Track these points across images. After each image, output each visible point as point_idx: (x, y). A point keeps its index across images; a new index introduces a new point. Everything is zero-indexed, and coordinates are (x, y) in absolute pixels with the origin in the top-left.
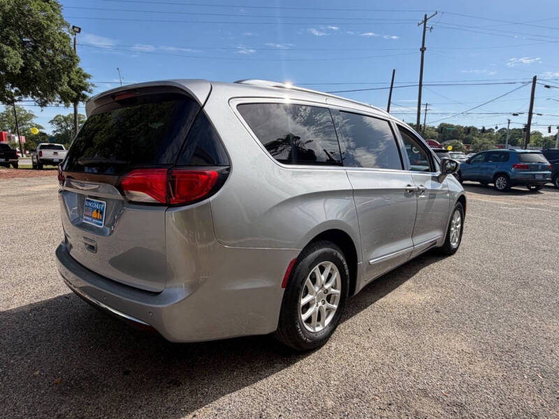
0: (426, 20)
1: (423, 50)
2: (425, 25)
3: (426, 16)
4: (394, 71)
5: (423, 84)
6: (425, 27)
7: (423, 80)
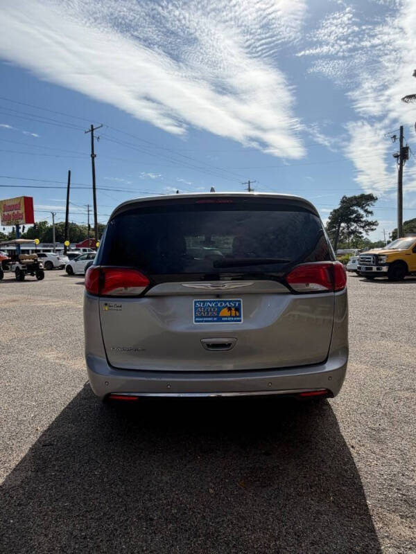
0: (92, 130)
1: (93, 156)
2: (92, 134)
3: (92, 126)
4: (69, 172)
5: (96, 187)
6: (92, 137)
7: (96, 184)
